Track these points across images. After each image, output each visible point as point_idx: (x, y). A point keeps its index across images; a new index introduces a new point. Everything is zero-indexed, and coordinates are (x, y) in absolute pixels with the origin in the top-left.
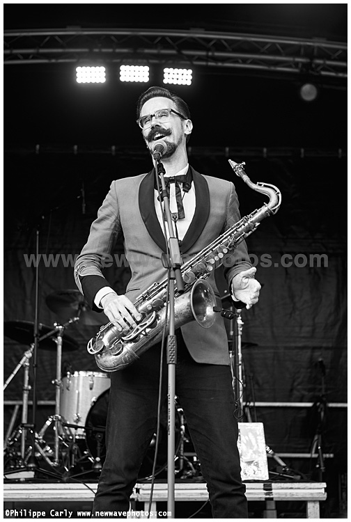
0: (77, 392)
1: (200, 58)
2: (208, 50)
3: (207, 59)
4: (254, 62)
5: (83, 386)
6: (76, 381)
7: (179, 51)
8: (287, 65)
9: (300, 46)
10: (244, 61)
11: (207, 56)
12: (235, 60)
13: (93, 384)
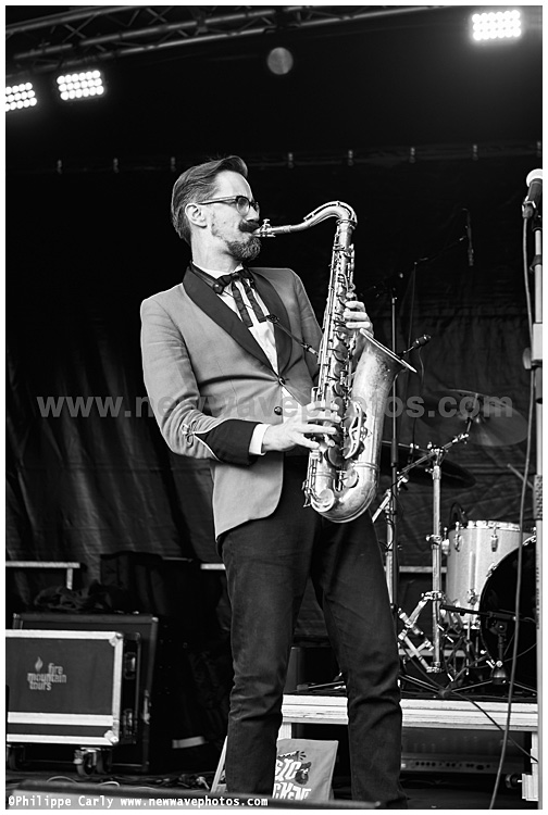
0: (471, 554)
5: (482, 545)
6: (471, 537)
13: (497, 541)
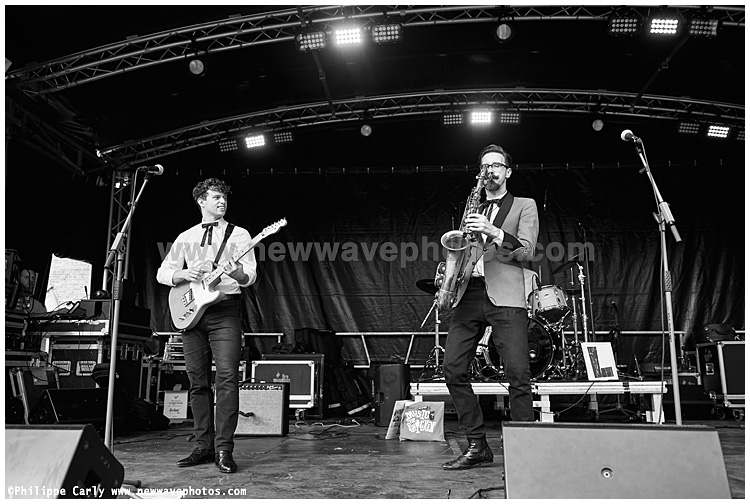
1: (522, 106)
2: (529, 100)
3: (529, 106)
4: (559, 107)
7: (511, 102)
8: (580, 109)
9: (589, 96)
10: (551, 106)
11: (528, 104)
12: (545, 106)
